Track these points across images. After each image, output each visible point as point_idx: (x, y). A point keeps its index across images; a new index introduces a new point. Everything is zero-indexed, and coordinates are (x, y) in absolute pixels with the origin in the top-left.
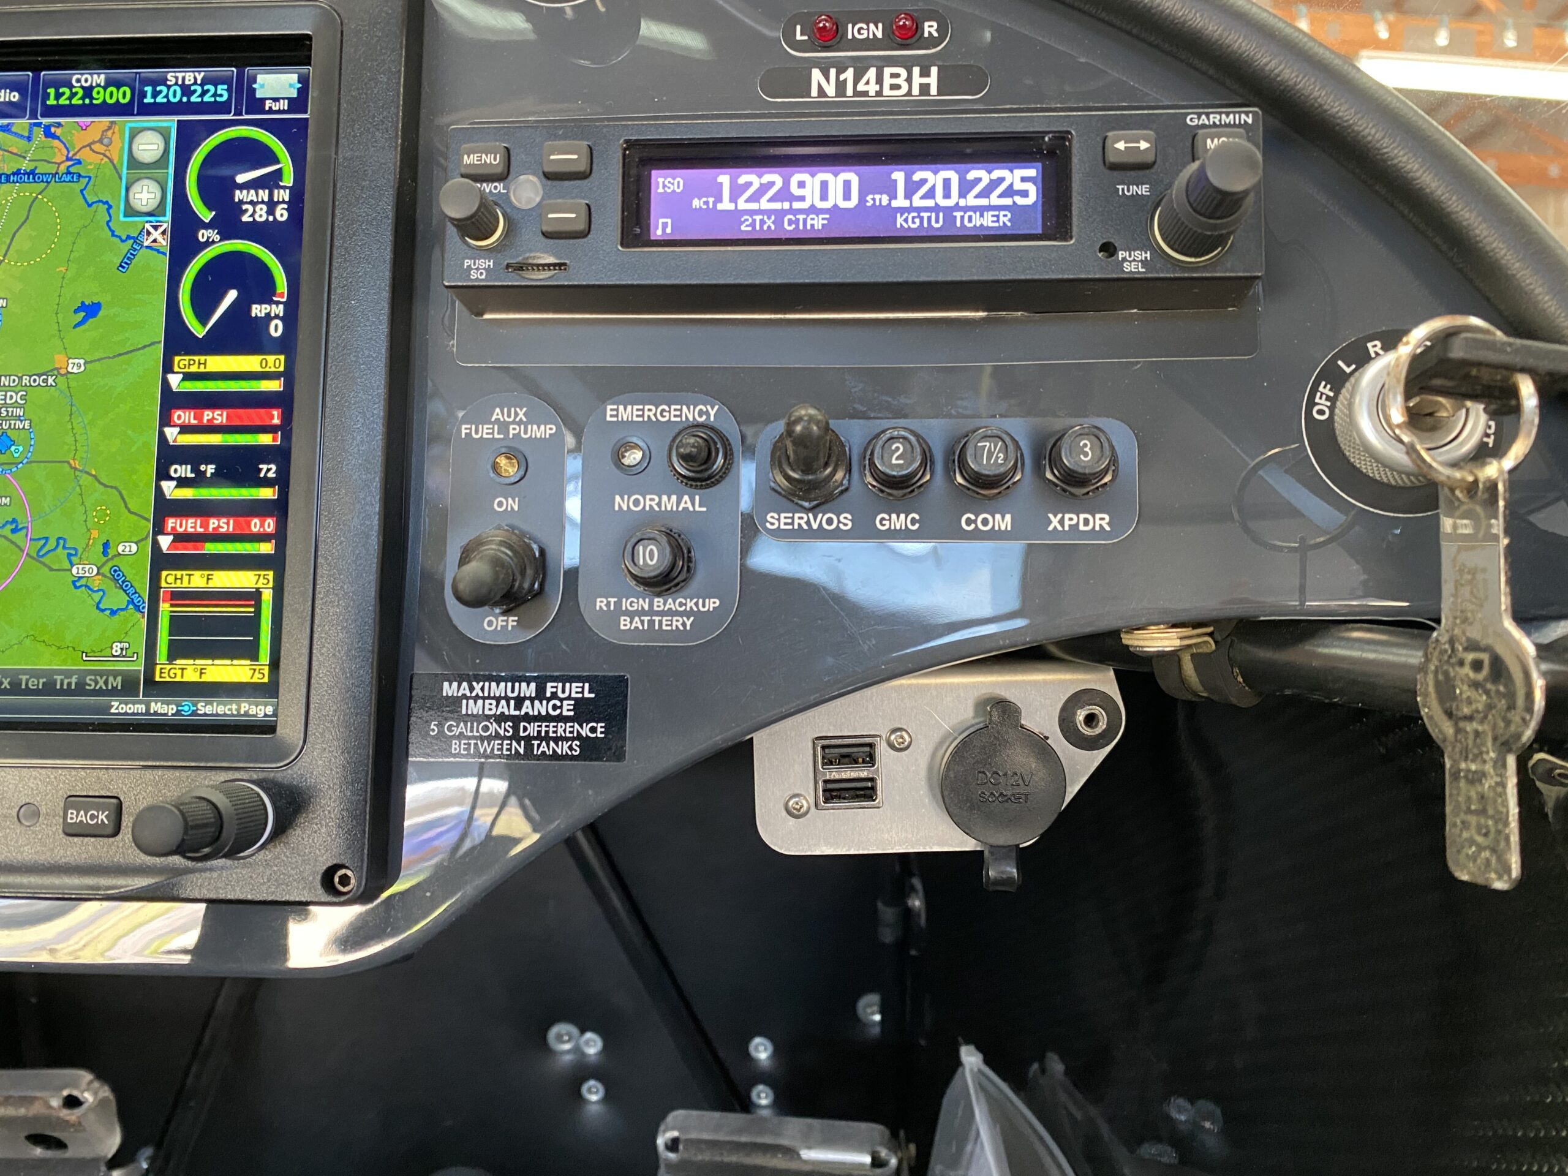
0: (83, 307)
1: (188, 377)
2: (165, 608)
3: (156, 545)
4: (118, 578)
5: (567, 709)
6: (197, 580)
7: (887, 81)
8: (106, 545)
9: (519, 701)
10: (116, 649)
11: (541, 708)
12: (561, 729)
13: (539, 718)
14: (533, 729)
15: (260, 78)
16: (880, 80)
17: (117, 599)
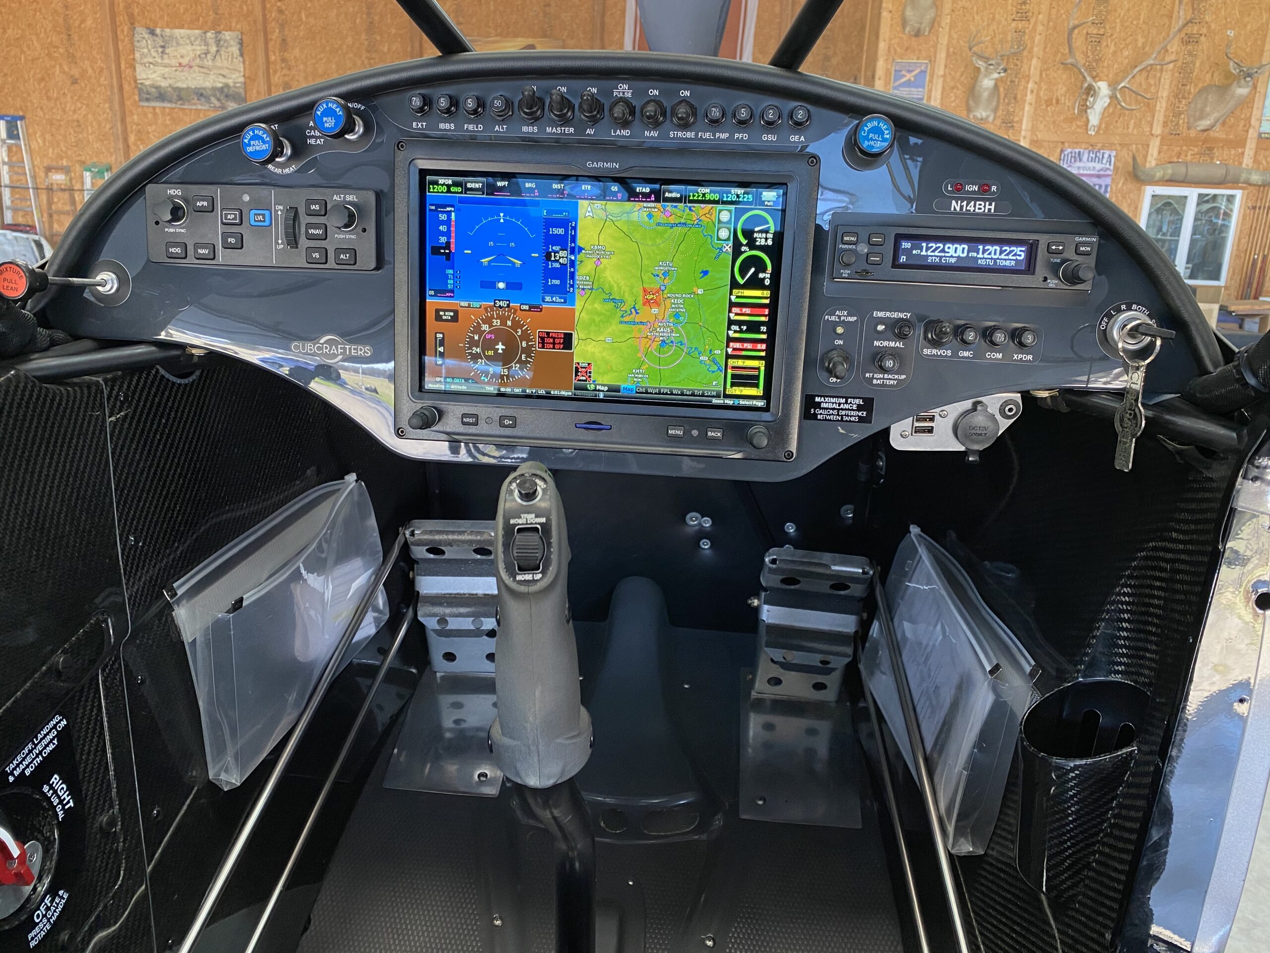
0: (703, 272)
1: (738, 297)
2: (730, 372)
3: (727, 352)
4: (714, 361)
5: (855, 407)
6: (740, 363)
7: (977, 206)
8: (711, 351)
9: (840, 404)
10: (714, 383)
11: (846, 406)
12: (852, 413)
13: (846, 409)
14: (843, 413)
15: (764, 193)
16: (975, 206)
17: (715, 368)
